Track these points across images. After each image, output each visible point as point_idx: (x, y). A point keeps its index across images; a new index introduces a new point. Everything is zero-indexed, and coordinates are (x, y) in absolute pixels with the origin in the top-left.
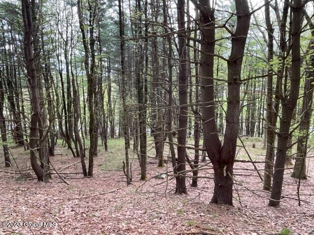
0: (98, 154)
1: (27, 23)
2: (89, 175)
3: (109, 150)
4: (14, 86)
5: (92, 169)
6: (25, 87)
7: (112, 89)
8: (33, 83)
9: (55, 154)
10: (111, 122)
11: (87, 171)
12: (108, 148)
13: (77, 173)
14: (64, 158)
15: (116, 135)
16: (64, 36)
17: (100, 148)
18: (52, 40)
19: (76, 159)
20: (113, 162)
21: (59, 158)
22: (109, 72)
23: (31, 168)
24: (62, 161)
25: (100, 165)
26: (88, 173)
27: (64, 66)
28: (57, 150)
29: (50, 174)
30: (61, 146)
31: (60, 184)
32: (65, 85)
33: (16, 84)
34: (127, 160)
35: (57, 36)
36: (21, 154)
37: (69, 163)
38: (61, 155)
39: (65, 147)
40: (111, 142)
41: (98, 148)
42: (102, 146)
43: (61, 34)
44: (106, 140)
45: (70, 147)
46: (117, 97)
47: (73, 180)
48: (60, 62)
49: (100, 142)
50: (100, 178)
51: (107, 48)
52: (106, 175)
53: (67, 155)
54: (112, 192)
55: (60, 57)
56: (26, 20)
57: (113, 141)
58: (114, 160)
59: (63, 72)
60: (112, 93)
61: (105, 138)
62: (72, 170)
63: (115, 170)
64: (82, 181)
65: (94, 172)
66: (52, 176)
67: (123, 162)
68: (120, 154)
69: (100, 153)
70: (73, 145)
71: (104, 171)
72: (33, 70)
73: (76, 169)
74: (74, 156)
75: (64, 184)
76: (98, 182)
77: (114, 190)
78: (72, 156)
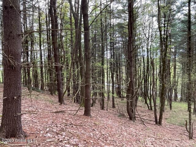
0: (165, 111)
1: (130, 32)
2: (159, 124)
3: (173, 109)
4: (119, 65)
5: (162, 120)
6: (124, 66)
7: (177, 67)
8: (131, 64)
9: (137, 105)
10: (175, 90)
11: (158, 121)
12: (172, 108)
13: (151, 120)
14: (142, 109)
15: (178, 100)
16: (147, 36)
17: (167, 107)
18: (140, 39)
19: (150, 111)
20: (176, 118)
21: (139, 108)
22: (175, 55)
23: (127, 111)
24: (142, 111)
25: (166, 119)
26: (158, 122)
27: (146, 53)
28: (139, 104)
29: (135, 117)
30: (141, 101)
31: (141, 125)
32: (146, 65)
33: (120, 64)
34: (190, 120)
35: (143, 36)
36: (120, 102)
37: (145, 113)
38: (141, 107)
39: (143, 102)
40: (174, 104)
41: (165, 107)
42: (168, 106)
43: (145, 35)
44: (171, 102)
45: (146, 102)
46: (180, 72)
47: (149, 124)
48: (144, 51)
49: (166, 103)
50: (167, 128)
51: (175, 39)
52: (171, 127)
53: (144, 107)
54: (177, 140)
55: (144, 48)
56: (130, 30)
57: (176, 103)
58: (177, 117)
59: (145, 57)
60: (176, 69)
61: (170, 100)
62: (147, 118)
63: (177, 125)
64: (155, 126)
65: (162, 123)
66: (136, 118)
67: (186, 121)
68: (181, 114)
69: (167, 110)
70: (148, 102)
71: (169, 124)
72: (131, 57)
73: (150, 117)
74: (149, 109)
75: (143, 125)
76: (165, 130)
77: (179, 139)
78: (148, 108)
